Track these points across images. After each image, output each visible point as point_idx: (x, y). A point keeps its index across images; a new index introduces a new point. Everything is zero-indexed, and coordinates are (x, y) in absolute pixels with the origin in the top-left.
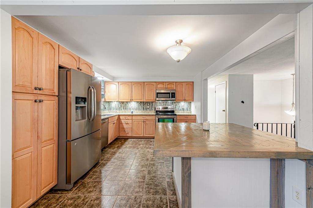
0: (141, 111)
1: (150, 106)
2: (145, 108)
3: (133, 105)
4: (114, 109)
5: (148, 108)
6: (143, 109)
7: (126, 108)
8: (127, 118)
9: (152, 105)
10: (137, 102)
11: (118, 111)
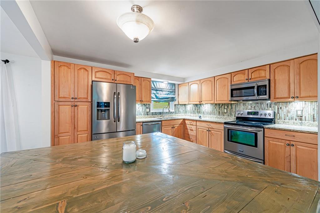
0: (215, 116)
1: (228, 109)
2: (221, 112)
3: (207, 108)
4: (189, 112)
5: (225, 113)
6: (219, 113)
7: (199, 112)
8: (191, 124)
9: (232, 108)
10: (211, 104)
11: (192, 115)
